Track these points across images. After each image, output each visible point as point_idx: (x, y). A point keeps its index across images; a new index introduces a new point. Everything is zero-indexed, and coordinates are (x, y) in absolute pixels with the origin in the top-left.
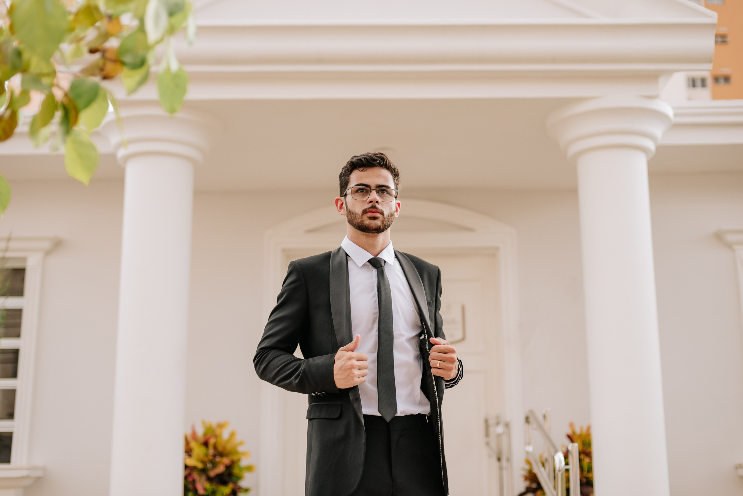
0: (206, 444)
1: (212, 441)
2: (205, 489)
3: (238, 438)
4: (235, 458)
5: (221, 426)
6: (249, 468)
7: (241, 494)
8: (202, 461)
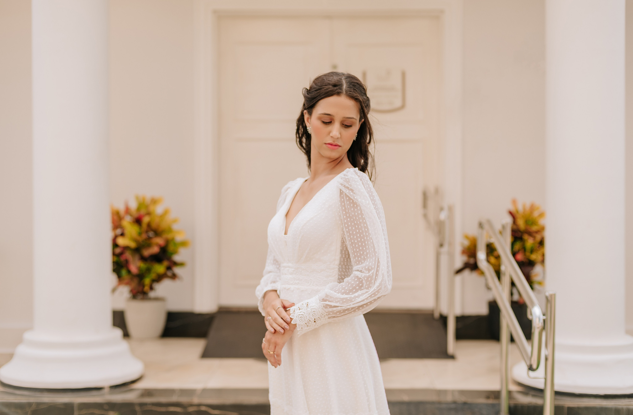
0: (138, 221)
1: (146, 220)
2: (139, 268)
3: (171, 216)
4: (169, 236)
5: (154, 201)
6: (184, 244)
7: (177, 270)
8: (135, 240)
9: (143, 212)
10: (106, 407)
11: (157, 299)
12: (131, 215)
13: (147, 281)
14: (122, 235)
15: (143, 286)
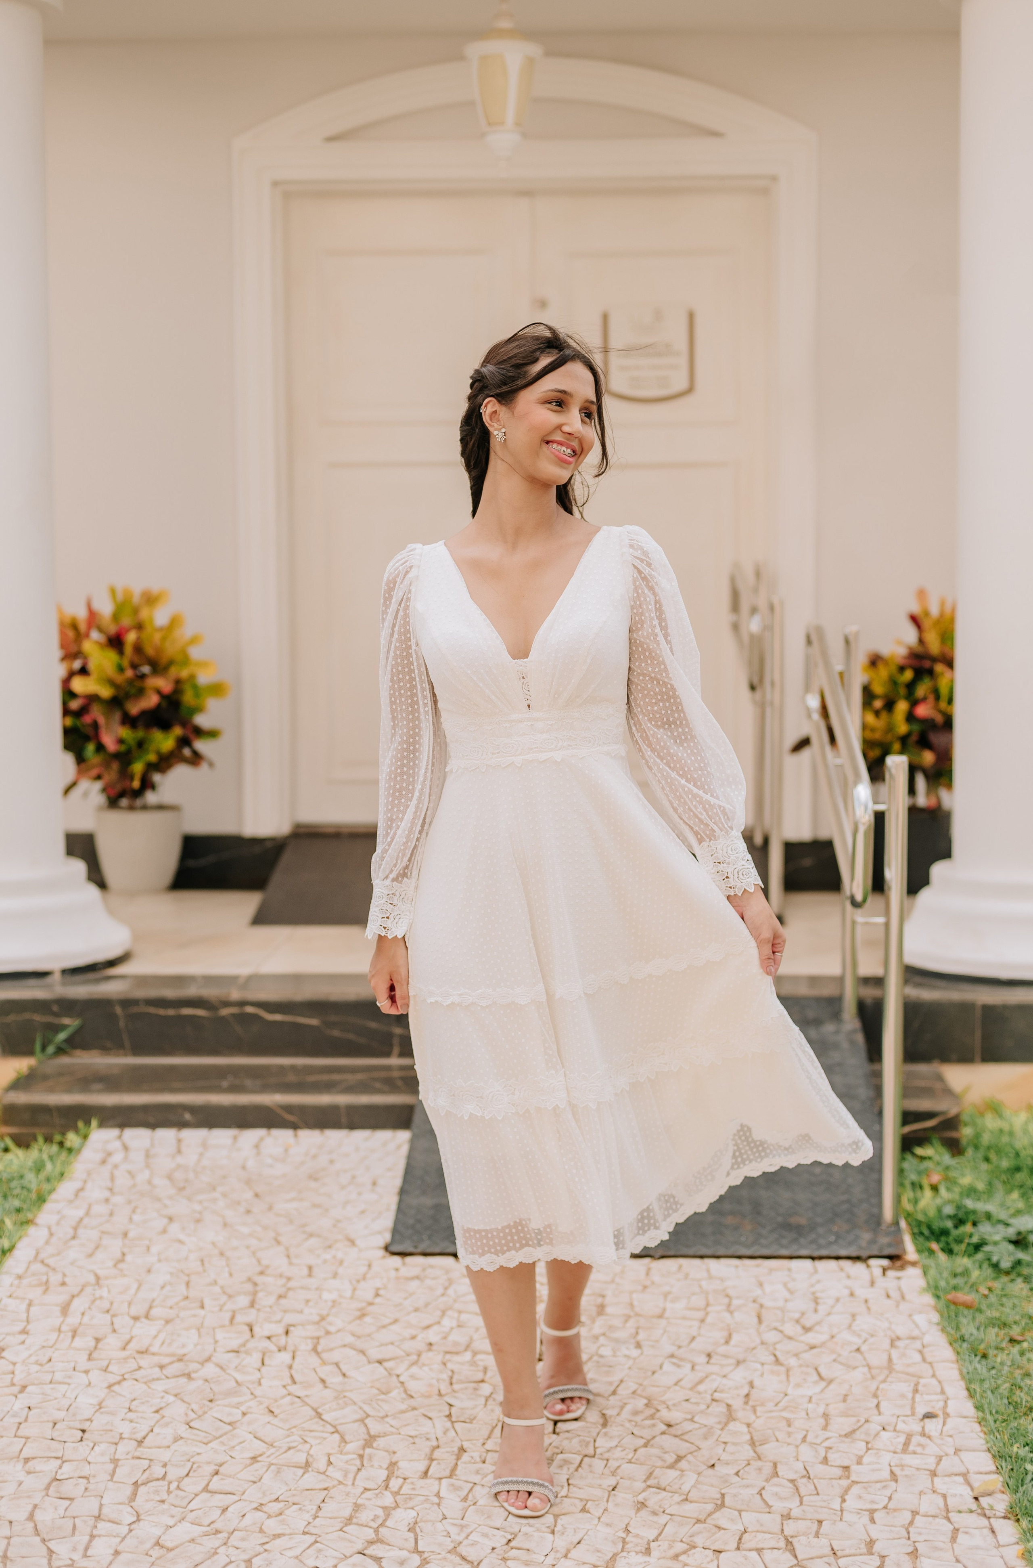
0: (115, 642)
1: (131, 637)
2: (121, 741)
3: (187, 631)
4: (184, 674)
5: (151, 599)
6: (217, 689)
7: (200, 745)
8: (111, 683)
9: (126, 621)
10: (55, 1008)
11: (160, 807)
12: (100, 630)
13: (138, 768)
14: (84, 671)
15: (132, 778)
